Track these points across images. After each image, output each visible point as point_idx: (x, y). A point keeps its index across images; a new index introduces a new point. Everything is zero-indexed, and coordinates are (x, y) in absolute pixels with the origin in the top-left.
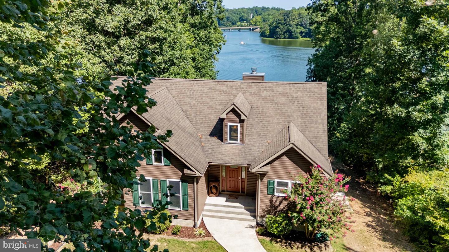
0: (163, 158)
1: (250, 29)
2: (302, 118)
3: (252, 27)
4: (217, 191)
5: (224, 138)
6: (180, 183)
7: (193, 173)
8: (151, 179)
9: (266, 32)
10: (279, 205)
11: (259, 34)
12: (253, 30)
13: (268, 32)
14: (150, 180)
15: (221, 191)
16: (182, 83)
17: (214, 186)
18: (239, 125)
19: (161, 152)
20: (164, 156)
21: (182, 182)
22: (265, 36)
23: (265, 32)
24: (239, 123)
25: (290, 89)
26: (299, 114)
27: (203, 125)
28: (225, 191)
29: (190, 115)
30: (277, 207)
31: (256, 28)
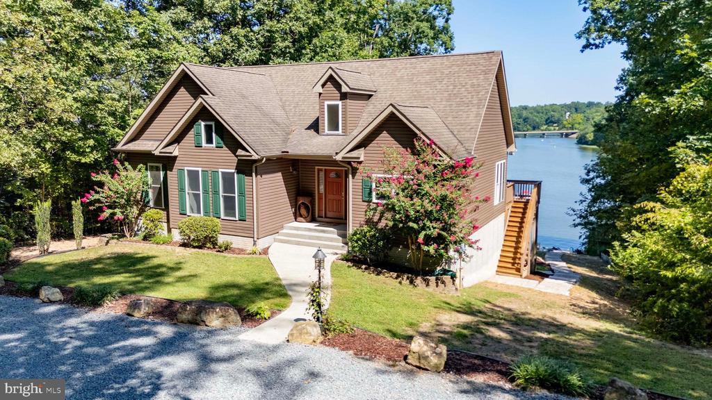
0: (214, 135)
1: (562, 134)
2: (448, 100)
3: (564, 131)
4: (308, 212)
5: (320, 128)
6: (236, 175)
7: (248, 154)
8: (200, 169)
9: (587, 136)
10: (380, 219)
11: (576, 141)
12: (567, 135)
13: (590, 137)
14: (198, 171)
15: (317, 216)
16: (292, 68)
17: (303, 203)
18: (340, 103)
19: (212, 125)
20: (216, 133)
21: (238, 173)
22: (586, 143)
23: (585, 137)
24: (340, 100)
25: (442, 64)
26: (446, 94)
27: (301, 117)
28: (322, 217)
29: (289, 105)
30: (377, 223)
31: (573, 133)
